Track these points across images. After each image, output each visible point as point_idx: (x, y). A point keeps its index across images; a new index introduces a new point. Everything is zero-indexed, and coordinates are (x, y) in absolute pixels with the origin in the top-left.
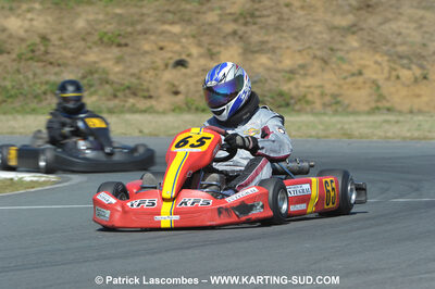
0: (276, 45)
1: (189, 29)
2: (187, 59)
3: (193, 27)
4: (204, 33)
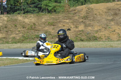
0: (93, 24)
1: (71, 21)
2: (71, 28)
3: (72, 20)
4: (75, 22)
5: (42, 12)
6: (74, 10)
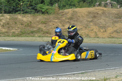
3: (60, 20)
4: (62, 22)
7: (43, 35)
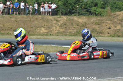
2: (111, 27)
3: (112, 22)
5: (92, 15)
6: (115, 15)
7: (97, 35)
